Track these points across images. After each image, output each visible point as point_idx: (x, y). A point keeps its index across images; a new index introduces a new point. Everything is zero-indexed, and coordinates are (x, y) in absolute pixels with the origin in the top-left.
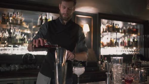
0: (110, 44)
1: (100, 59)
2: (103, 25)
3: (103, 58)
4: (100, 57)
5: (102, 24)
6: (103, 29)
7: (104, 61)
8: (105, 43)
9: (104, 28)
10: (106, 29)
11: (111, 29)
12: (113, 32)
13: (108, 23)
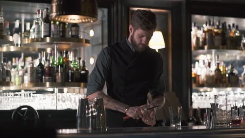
0: (217, 80)
1: (191, 119)
2: (196, 28)
3: (199, 115)
4: (191, 113)
5: (193, 24)
6: (198, 39)
7: (201, 121)
8: (203, 78)
9: (199, 36)
10: (205, 39)
11: (217, 41)
12: (223, 49)
13: (209, 23)
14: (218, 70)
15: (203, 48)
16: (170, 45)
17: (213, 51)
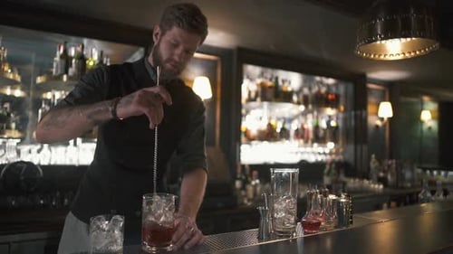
0: (268, 134)
1: (239, 176)
2: (248, 80)
3: (248, 172)
4: (239, 170)
5: (245, 77)
6: (250, 92)
8: (254, 132)
9: (251, 89)
10: (257, 92)
11: (270, 94)
13: (262, 75)
14: (270, 125)
15: (255, 100)
16: (219, 96)
17: (265, 104)
